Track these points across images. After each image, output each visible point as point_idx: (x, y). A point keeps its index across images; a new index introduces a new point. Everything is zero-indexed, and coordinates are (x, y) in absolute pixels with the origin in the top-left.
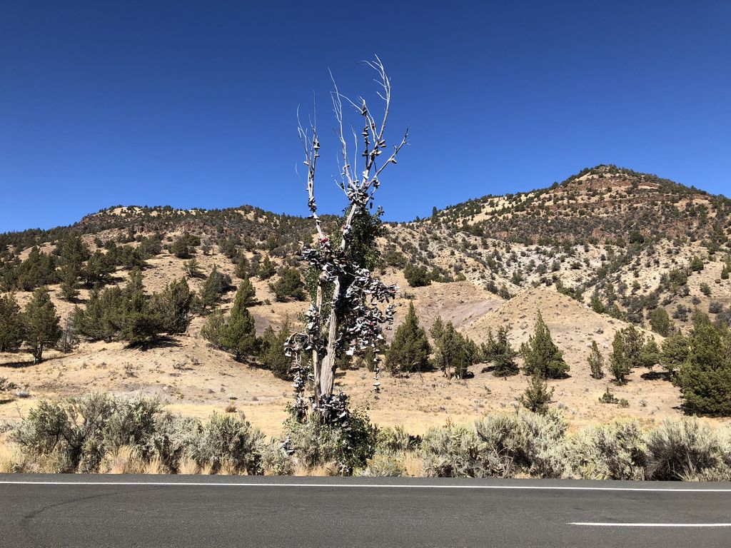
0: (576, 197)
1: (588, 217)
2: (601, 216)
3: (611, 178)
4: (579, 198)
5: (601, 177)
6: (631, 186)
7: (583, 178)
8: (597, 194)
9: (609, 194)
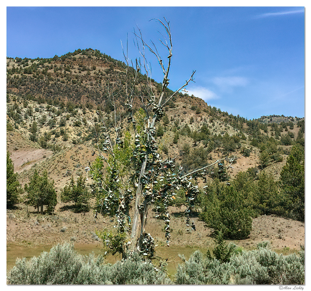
0: (71, 70)
1: (78, 86)
2: (87, 86)
3: (97, 60)
4: (73, 71)
5: (90, 58)
6: (109, 68)
7: (77, 56)
8: (86, 70)
9: (94, 71)
